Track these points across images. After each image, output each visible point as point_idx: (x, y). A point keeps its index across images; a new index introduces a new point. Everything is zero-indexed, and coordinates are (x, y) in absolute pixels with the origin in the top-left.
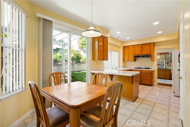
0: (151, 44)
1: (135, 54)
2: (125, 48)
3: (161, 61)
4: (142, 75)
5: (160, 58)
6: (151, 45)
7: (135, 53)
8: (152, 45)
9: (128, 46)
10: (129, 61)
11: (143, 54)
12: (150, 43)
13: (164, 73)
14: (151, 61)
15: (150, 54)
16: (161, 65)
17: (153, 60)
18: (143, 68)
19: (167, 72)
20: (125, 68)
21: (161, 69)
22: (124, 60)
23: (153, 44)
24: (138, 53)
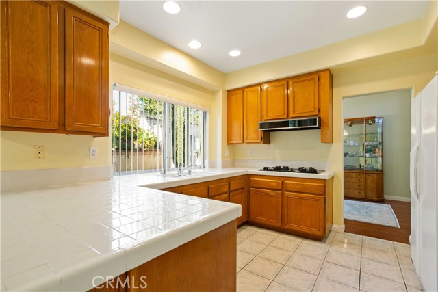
0: (322, 74)
1: (265, 118)
2: (234, 98)
3: (352, 143)
4: (289, 198)
5: (349, 136)
6: (322, 80)
7: (264, 113)
8: (325, 80)
9: (243, 89)
10: (245, 141)
11: (291, 115)
12: (318, 73)
13: (362, 180)
14: (322, 142)
15: (317, 113)
16: (353, 156)
17: (328, 140)
18: (292, 171)
19: (372, 179)
20: (234, 166)
21: (354, 169)
22: (229, 141)
23: (327, 74)
24: (276, 112)
